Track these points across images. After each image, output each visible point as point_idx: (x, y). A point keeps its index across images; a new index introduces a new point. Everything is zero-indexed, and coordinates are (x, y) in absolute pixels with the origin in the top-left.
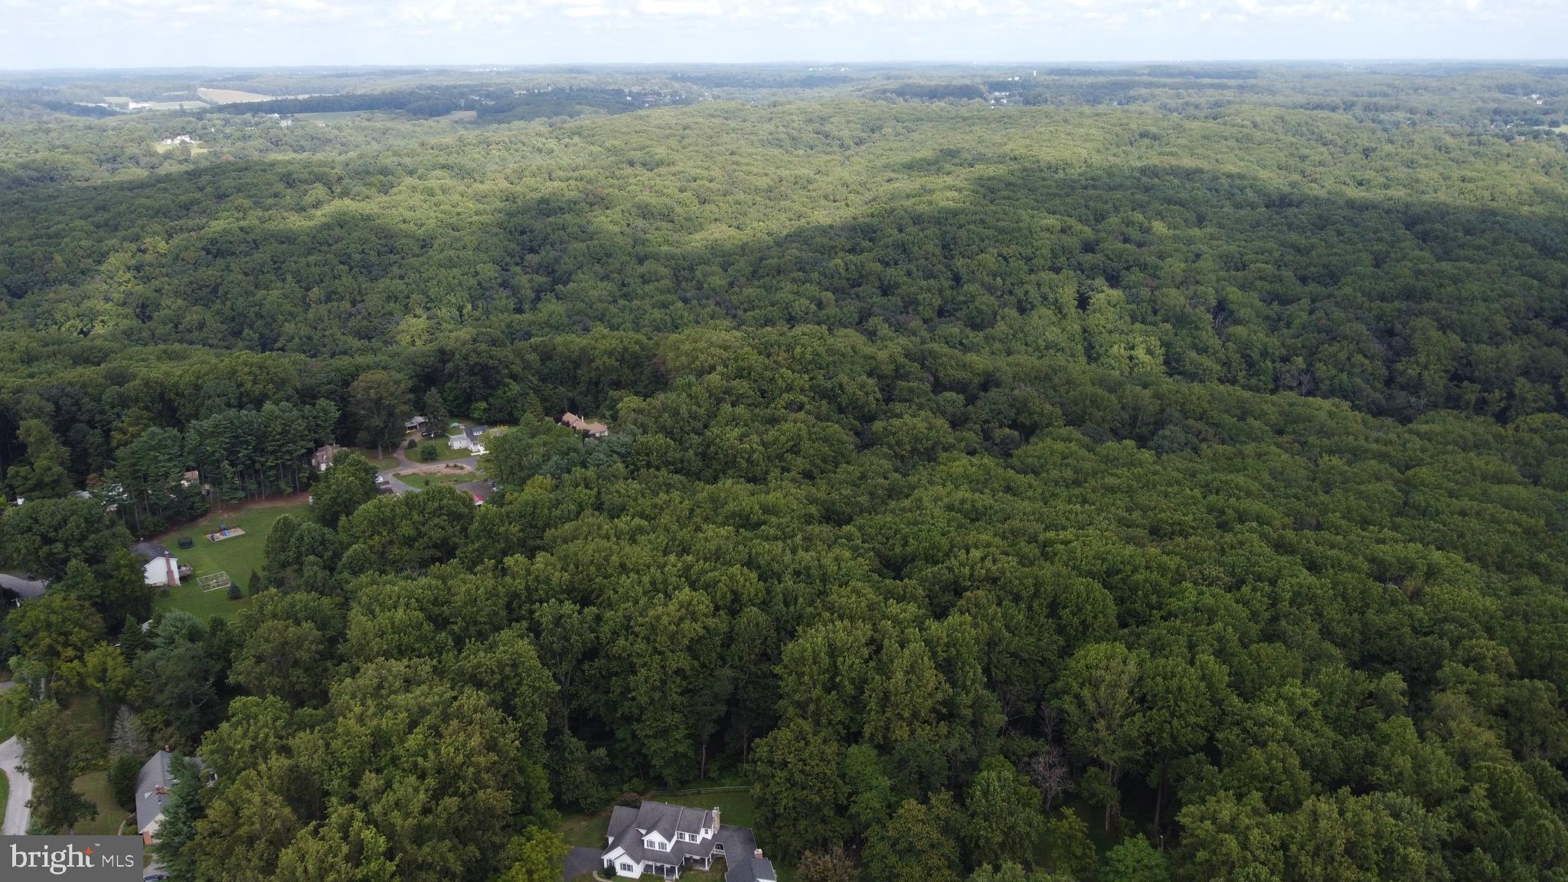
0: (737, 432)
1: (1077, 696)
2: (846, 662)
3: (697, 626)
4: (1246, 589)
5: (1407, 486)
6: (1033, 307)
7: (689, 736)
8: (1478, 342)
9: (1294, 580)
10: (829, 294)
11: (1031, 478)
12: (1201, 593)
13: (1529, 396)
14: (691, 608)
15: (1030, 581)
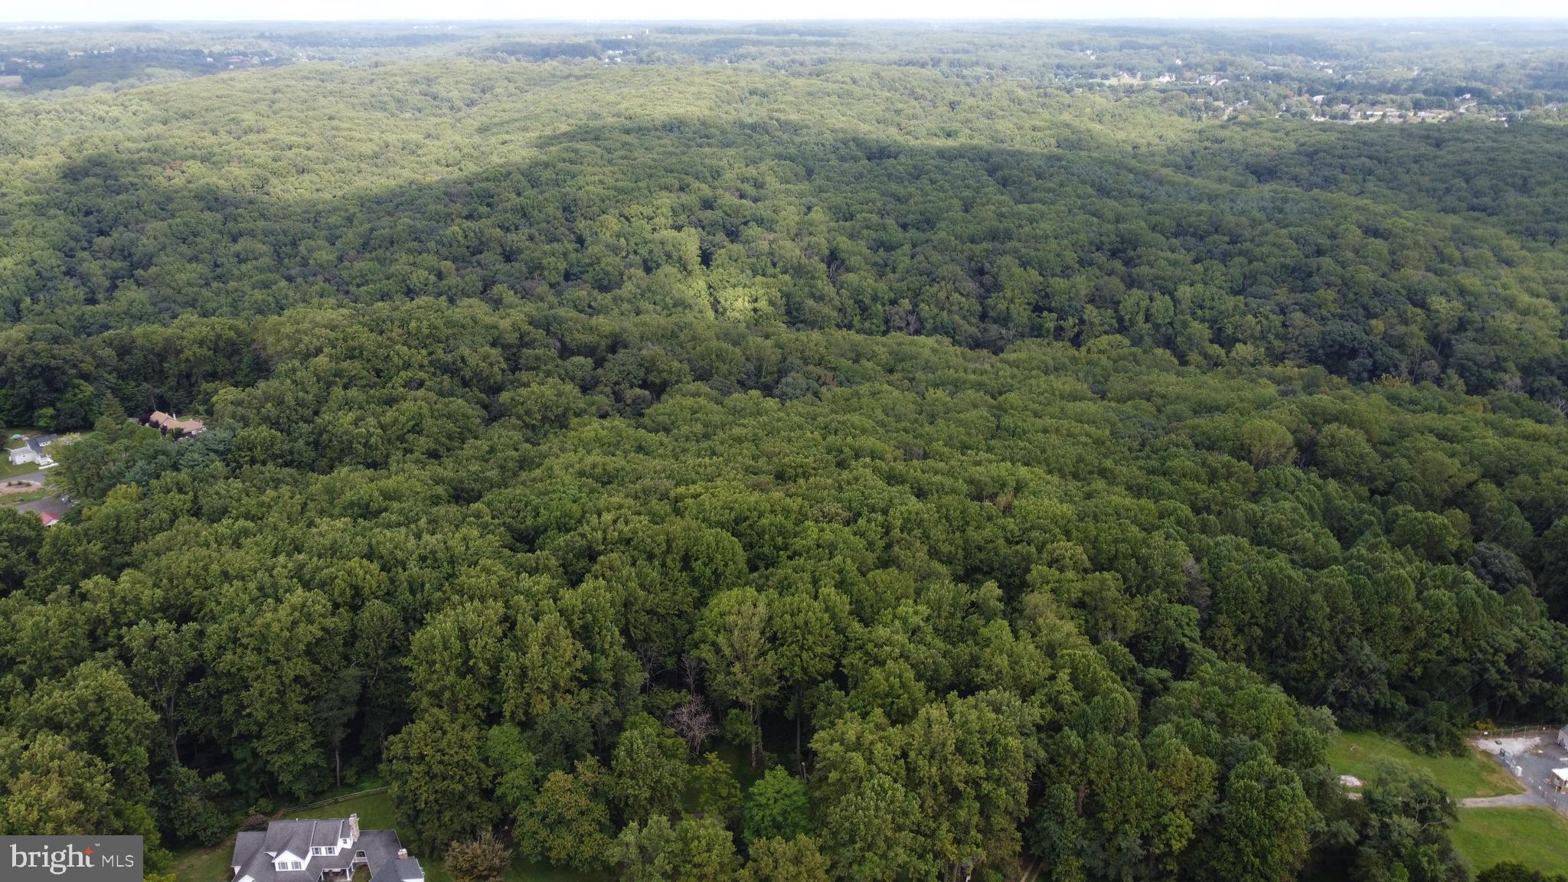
0: (351, 416)
1: (714, 644)
2: (476, 646)
3: (314, 629)
4: (861, 522)
5: (999, 411)
6: (658, 266)
7: (318, 745)
8: (1053, 276)
9: (903, 508)
10: (449, 263)
11: (662, 435)
12: (822, 530)
13: (1096, 321)
14: (306, 610)
15: (661, 538)
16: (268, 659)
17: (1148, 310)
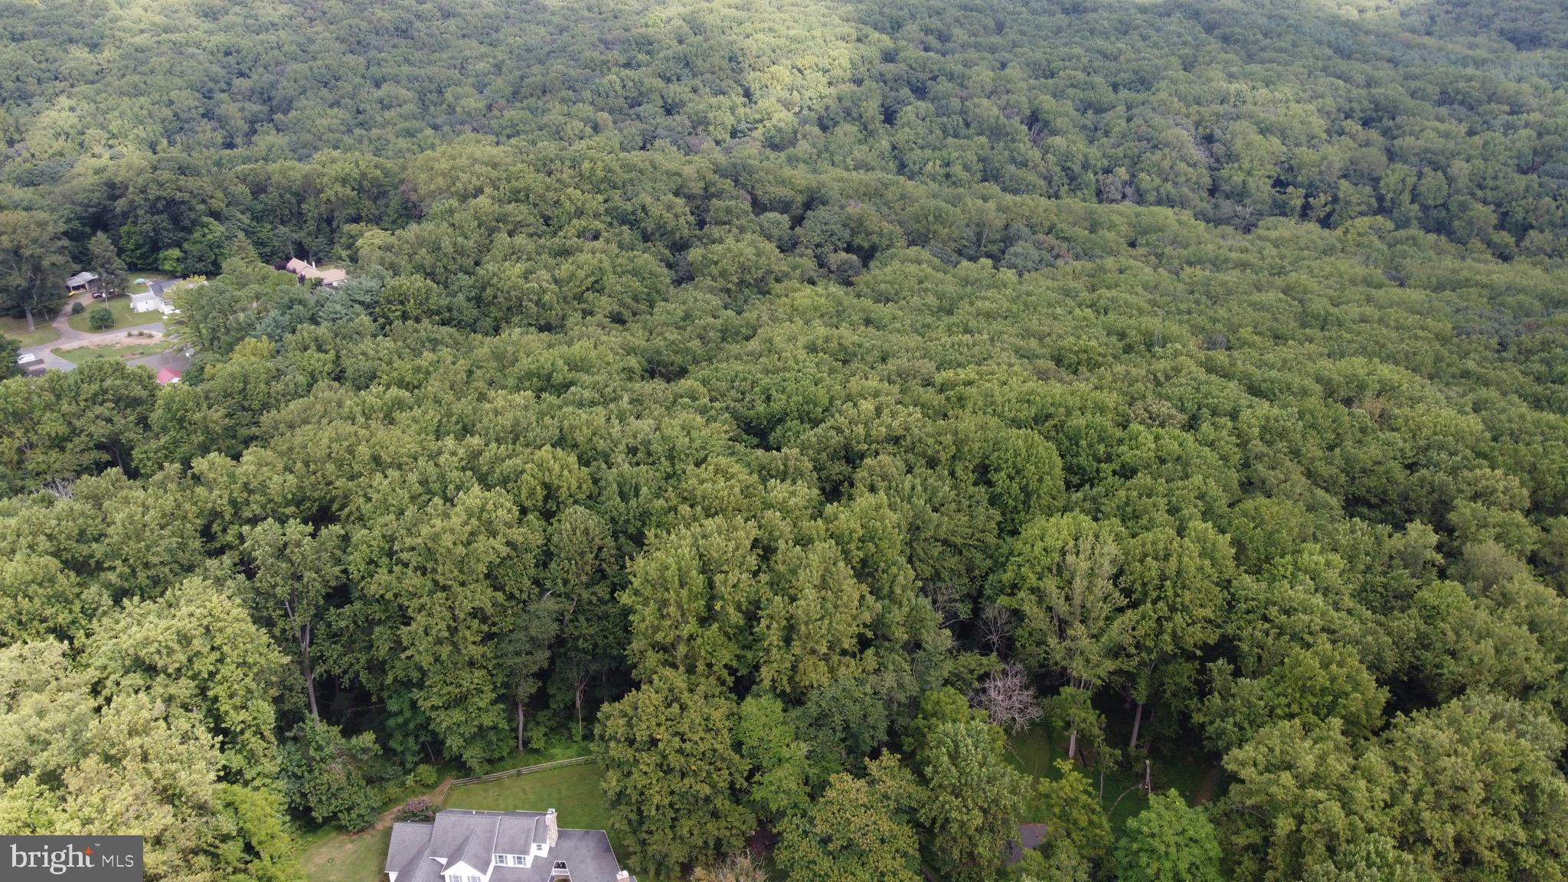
0: (520, 268)
1: (1036, 591)
3: (498, 543)
4: (1205, 428)
6: (836, 124)
7: (499, 699)
8: (1297, 145)
9: (1259, 413)
10: (606, 115)
11: (892, 306)
12: (1158, 437)
13: (1354, 199)
14: (485, 516)
15: (949, 439)
16: (436, 582)
17: (1414, 188)
